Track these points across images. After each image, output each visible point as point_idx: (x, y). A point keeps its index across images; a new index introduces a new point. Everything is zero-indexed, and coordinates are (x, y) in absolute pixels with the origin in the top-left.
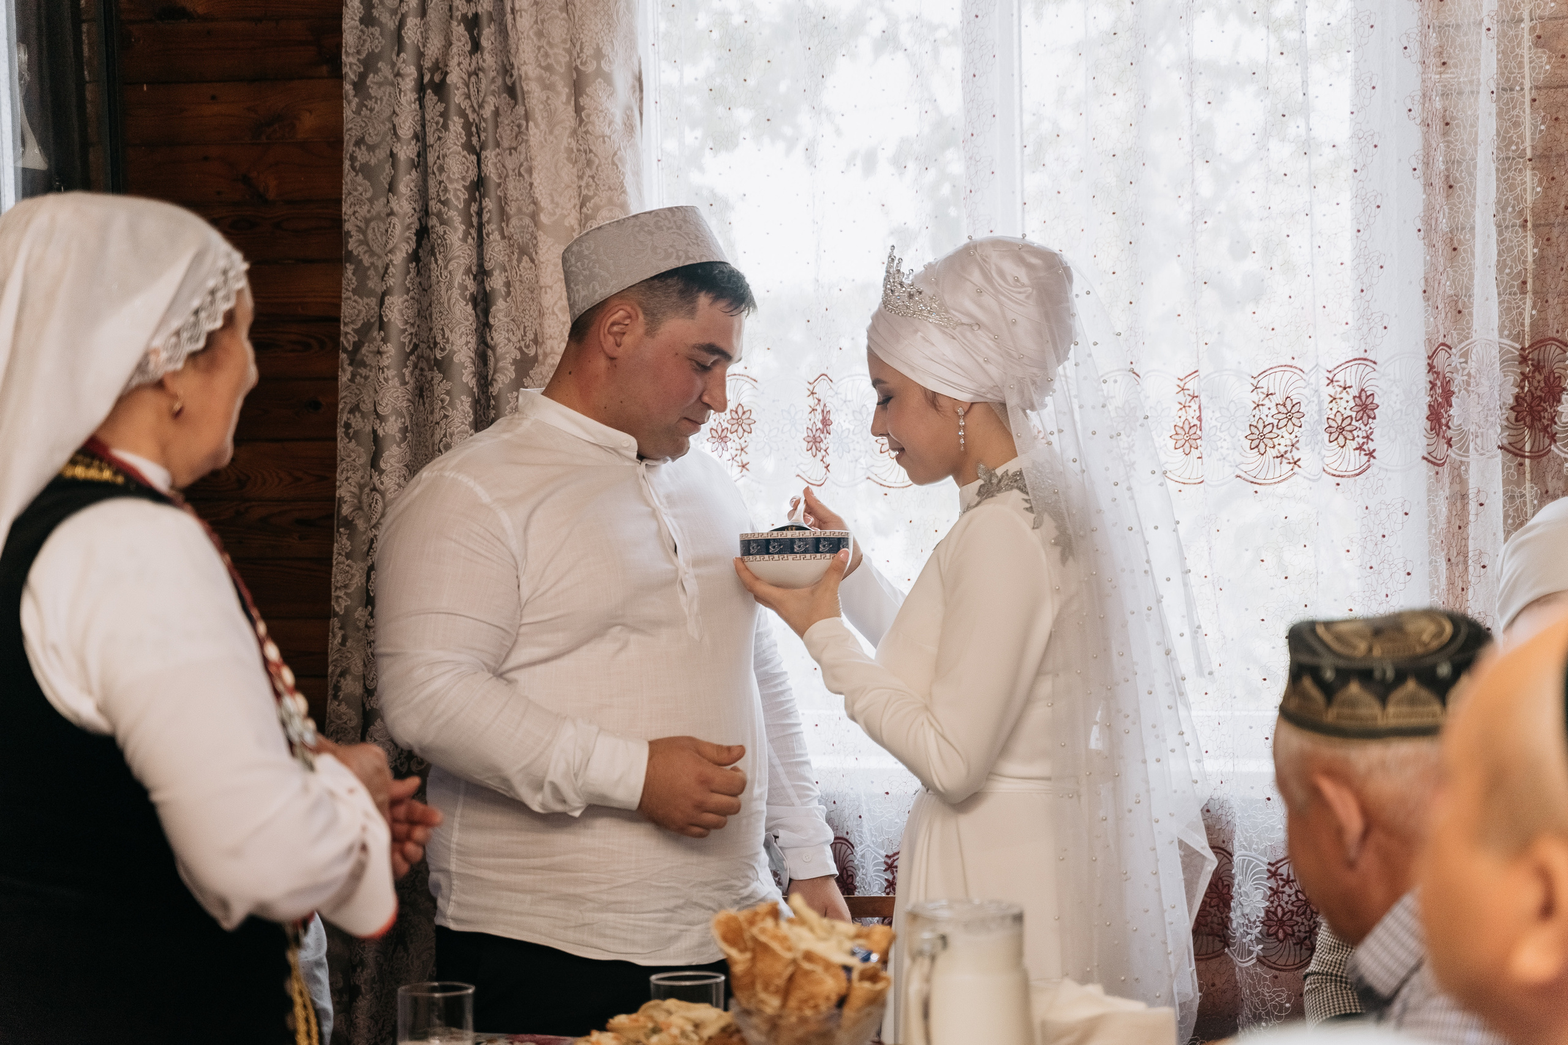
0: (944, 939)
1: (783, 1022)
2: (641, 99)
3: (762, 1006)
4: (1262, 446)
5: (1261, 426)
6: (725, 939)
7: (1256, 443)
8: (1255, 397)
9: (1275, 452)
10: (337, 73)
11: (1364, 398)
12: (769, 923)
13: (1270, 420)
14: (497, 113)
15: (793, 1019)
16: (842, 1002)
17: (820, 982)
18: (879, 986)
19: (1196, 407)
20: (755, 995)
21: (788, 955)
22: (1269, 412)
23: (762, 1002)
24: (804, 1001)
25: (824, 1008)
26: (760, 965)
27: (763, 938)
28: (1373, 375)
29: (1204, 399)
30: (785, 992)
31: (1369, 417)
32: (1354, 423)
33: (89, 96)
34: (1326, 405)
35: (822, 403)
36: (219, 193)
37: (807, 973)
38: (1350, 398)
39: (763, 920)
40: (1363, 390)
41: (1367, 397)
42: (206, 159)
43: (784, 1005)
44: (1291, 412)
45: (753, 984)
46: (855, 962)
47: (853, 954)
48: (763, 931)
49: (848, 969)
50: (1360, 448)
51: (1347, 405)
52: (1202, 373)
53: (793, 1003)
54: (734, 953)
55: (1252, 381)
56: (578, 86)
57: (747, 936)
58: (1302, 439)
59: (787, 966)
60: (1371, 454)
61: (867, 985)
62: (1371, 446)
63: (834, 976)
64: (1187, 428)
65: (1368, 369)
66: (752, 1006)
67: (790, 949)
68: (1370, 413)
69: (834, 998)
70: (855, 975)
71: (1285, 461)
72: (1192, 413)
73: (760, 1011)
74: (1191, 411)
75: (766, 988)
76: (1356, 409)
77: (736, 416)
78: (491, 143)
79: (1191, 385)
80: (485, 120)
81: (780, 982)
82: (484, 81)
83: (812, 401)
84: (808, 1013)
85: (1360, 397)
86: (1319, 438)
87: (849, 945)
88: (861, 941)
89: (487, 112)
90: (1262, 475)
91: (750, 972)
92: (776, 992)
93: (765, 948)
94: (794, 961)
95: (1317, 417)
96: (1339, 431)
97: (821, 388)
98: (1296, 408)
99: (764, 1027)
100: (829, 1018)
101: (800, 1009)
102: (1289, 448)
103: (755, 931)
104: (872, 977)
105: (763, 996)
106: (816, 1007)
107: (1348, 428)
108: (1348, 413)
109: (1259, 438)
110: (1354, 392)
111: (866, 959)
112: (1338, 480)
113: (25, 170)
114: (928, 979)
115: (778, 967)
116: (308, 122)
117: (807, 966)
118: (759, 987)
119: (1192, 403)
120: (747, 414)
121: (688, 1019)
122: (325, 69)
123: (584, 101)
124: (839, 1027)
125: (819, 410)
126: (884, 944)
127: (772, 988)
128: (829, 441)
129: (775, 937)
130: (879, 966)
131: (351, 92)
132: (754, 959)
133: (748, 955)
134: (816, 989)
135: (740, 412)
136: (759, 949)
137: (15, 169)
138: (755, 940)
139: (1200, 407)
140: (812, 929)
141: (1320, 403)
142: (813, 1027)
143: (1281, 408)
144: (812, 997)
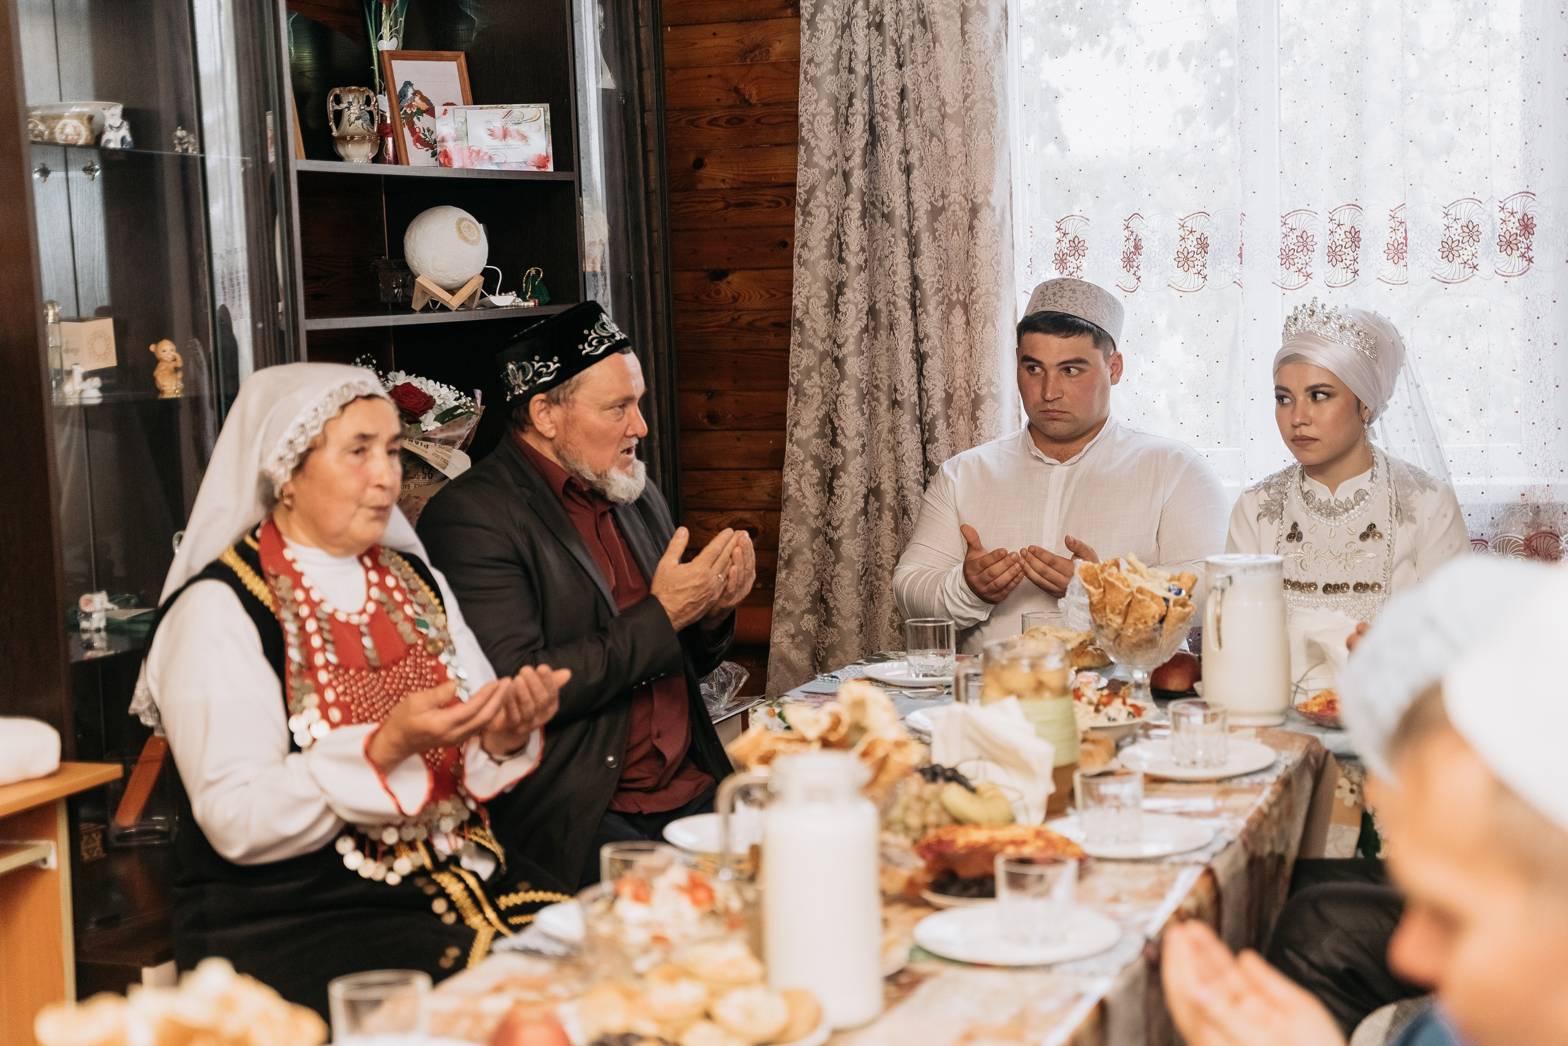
0: (1230, 578)
1: (1123, 633)
2: (1007, 24)
3: (1109, 622)
4: (1451, 256)
5: (1450, 242)
6: (1085, 580)
7: (1447, 253)
8: (1445, 221)
9: (1460, 260)
10: (797, 15)
11: (1526, 220)
12: (1114, 570)
13: (1457, 237)
14: (912, 38)
15: (1131, 630)
16: (1162, 620)
17: (1149, 607)
18: (1187, 610)
19: (1403, 230)
20: (1106, 616)
21: (1128, 590)
22: (1456, 233)
23: (1110, 619)
24: (1139, 619)
25: (1150, 624)
26: (1109, 597)
27: (1110, 579)
28: (1534, 203)
29: (1409, 225)
30: (1125, 615)
31: (1529, 233)
32: (1518, 238)
33: (642, 36)
34: (1498, 226)
35: (1134, 234)
36: (718, 100)
37: (1140, 601)
38: (1516, 220)
39: (1110, 567)
40: (1525, 214)
41: (1528, 219)
42: (710, 76)
43: (1124, 622)
44: (1471, 231)
45: (1105, 609)
46: (1171, 596)
47: (1170, 590)
48: (1110, 575)
49: (1166, 600)
50: (1523, 256)
51: (1513, 226)
52: (1407, 205)
53: (1130, 620)
54: (1091, 588)
55: (1444, 210)
56: (964, 17)
57: (1100, 578)
58: (1480, 251)
59: (1126, 597)
60: (1530, 260)
61: (1179, 609)
62: (1531, 254)
63: (1156, 603)
64: (1396, 245)
65: (1529, 199)
66: (1104, 623)
67: (1128, 586)
68: (1530, 231)
69: (1157, 617)
70: (1171, 603)
71: (1467, 266)
72: (1400, 235)
73: (1108, 625)
74: (1399, 233)
75: (1113, 612)
76: (1520, 228)
77: (1073, 245)
78: (908, 61)
79: (1400, 215)
80: (903, 46)
81: (1123, 607)
82: (901, 19)
83: (1127, 233)
84: (1141, 626)
85: (1523, 220)
86: (1492, 249)
87: (1167, 585)
88: (1174, 582)
89: (905, 39)
90: (1450, 277)
91: (1101, 601)
92: (1119, 614)
93: (1112, 585)
94: (1132, 593)
95: (1490, 235)
96: (1507, 244)
97: (1134, 224)
98: (1476, 229)
99: (1112, 636)
100: (1155, 630)
101: (1136, 625)
102: (1470, 257)
103: (1105, 574)
104: (1184, 605)
105: (1111, 616)
106: (1146, 622)
107: (1514, 242)
108: (1515, 231)
109: (1449, 250)
110: (1519, 216)
111: (1179, 592)
112: (1506, 279)
113: (605, 91)
114: (1220, 603)
115: (1121, 597)
116: (778, 48)
117: (1140, 596)
118: (1108, 610)
119: (1400, 227)
120: (1082, 243)
121: (1057, 637)
122: (789, 11)
123: (967, 27)
124: (1161, 635)
125: (1132, 239)
126: (1190, 584)
127: (1117, 611)
128: (1141, 259)
129: (1118, 579)
130: (1187, 598)
131: (806, 27)
132: (1104, 591)
133: (1102, 590)
134: (1146, 612)
135: (1076, 241)
136: (1107, 587)
137: (597, 89)
138: (1106, 581)
139: (1406, 230)
140: (1142, 576)
141: (1493, 225)
142: (1144, 636)
143: (1465, 229)
144: (1143, 616)
